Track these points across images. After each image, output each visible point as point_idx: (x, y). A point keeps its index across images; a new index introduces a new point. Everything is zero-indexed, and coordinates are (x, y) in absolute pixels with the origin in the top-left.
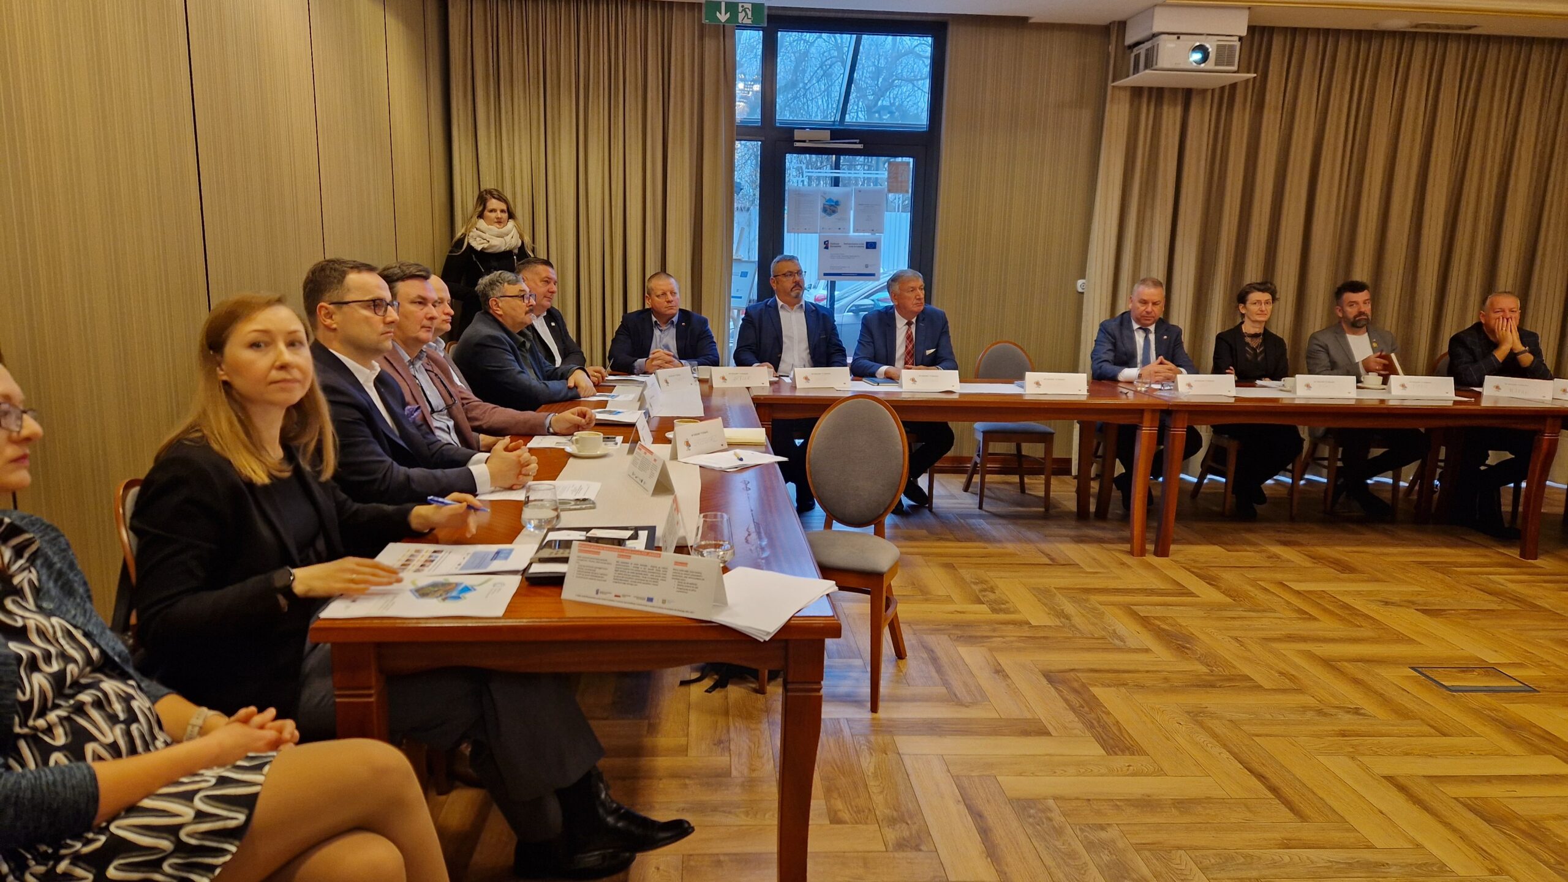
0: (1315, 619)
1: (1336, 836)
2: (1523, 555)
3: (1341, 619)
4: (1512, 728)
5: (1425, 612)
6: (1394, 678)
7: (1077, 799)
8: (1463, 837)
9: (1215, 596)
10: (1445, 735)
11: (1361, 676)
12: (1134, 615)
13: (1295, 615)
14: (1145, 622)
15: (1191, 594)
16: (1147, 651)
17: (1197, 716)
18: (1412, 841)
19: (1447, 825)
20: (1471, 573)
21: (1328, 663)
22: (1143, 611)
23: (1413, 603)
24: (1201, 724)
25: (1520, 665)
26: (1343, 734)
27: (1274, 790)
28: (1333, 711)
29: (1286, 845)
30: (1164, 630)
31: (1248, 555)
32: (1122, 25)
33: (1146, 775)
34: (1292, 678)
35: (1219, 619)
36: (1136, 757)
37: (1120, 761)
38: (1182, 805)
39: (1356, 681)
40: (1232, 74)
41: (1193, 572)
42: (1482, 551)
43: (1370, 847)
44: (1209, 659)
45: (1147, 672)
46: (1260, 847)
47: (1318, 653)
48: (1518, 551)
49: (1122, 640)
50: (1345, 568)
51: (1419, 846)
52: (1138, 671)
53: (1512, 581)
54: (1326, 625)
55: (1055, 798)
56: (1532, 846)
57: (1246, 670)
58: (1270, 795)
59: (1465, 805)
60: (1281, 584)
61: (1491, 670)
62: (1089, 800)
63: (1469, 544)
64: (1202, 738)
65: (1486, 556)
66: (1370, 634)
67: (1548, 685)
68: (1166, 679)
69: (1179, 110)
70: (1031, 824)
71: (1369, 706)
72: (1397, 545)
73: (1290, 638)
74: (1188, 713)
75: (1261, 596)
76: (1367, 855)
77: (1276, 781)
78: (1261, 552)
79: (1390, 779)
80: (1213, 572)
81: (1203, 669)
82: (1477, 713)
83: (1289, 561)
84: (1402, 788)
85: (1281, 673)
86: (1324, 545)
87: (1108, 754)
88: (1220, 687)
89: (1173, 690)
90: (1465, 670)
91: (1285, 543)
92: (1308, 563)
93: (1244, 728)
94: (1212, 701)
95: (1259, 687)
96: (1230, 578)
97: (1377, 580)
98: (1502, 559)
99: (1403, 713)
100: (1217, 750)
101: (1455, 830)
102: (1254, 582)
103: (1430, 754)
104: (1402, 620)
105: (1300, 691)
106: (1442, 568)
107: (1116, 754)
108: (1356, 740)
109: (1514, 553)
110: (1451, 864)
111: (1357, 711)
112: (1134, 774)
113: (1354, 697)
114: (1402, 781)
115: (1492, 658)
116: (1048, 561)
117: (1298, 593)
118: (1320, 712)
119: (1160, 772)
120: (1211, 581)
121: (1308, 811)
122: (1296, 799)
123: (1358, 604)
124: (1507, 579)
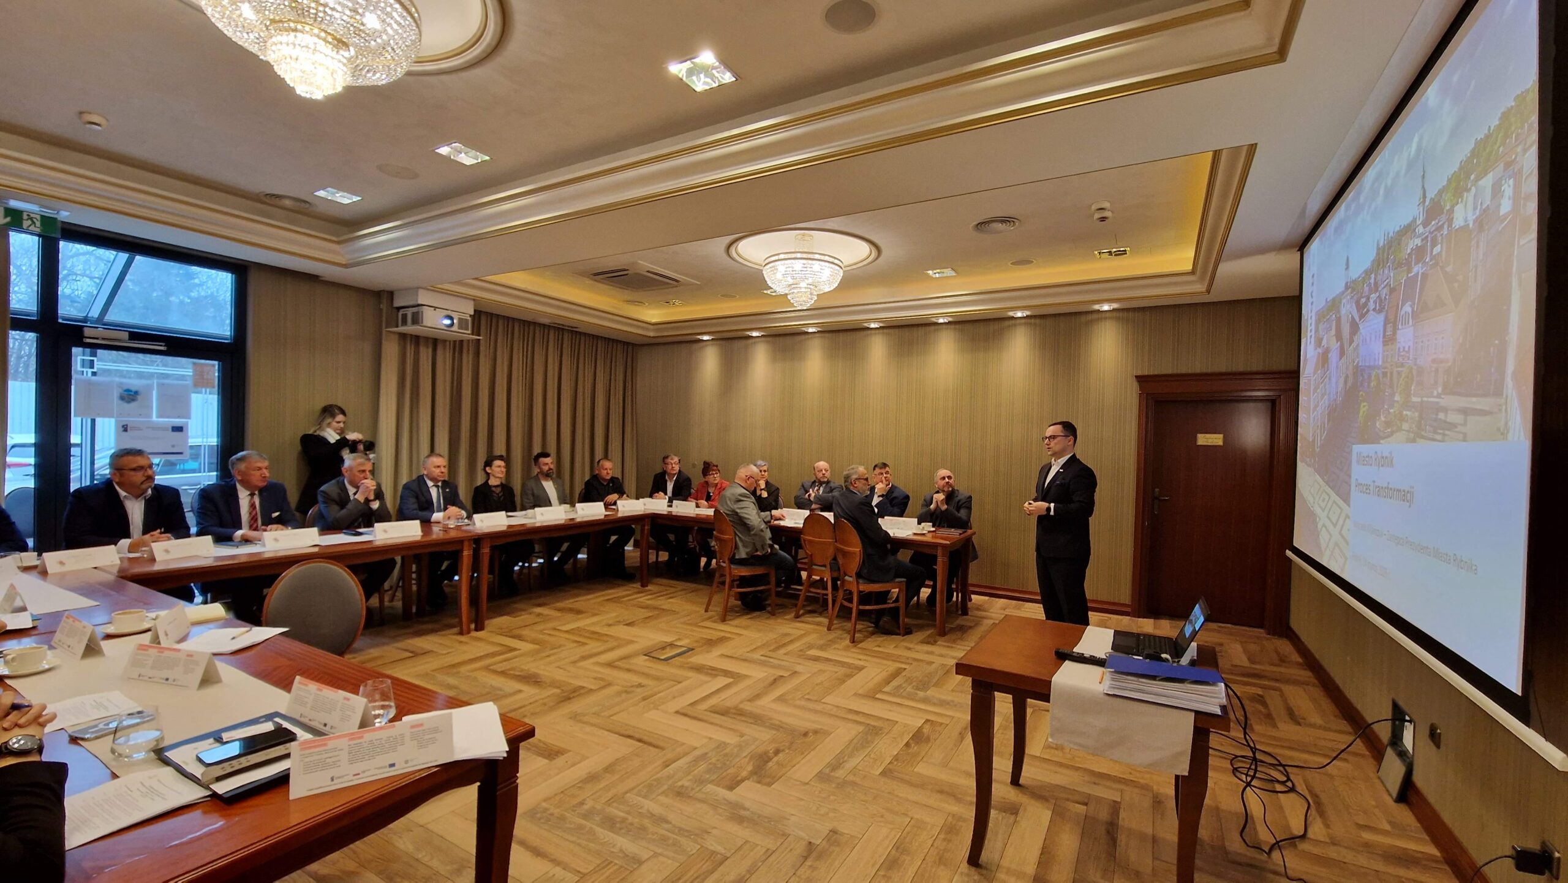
0: (586, 644)
1: (680, 750)
2: (643, 586)
3: (598, 640)
4: (699, 669)
5: (627, 625)
6: (641, 661)
7: (556, 795)
8: (721, 726)
9: (528, 647)
10: (680, 682)
11: (627, 666)
12: (495, 672)
13: (575, 645)
14: (503, 673)
15: (515, 649)
16: (520, 691)
17: (575, 717)
18: (706, 737)
19: (712, 723)
20: (630, 600)
21: (610, 665)
22: (499, 668)
23: (619, 622)
24: (580, 721)
25: (679, 639)
26: (644, 699)
27: (640, 740)
28: (632, 689)
29: (666, 765)
30: (519, 676)
31: (524, 618)
32: (391, 294)
33: (579, 763)
34: (602, 679)
35: (542, 658)
36: (566, 755)
37: (560, 761)
38: (609, 769)
39: (629, 670)
40: (467, 334)
41: (506, 636)
42: (626, 588)
43: (696, 748)
44: (554, 684)
45: (530, 704)
46: (657, 773)
47: (603, 662)
48: (639, 584)
49: (500, 689)
50: (578, 612)
51: (710, 738)
52: (524, 706)
53: (648, 600)
54: (593, 646)
55: (545, 801)
56: (743, 719)
57: (578, 683)
58: (641, 744)
59: (711, 711)
60: (555, 629)
61: (672, 645)
62: (562, 792)
63: (619, 586)
64: (588, 729)
65: (627, 590)
66: (615, 644)
67: (695, 645)
68: (545, 704)
69: (430, 350)
70: (544, 823)
71: (644, 681)
72: (590, 594)
73: (584, 658)
74: (571, 718)
75: (552, 639)
76: (697, 753)
77: (637, 736)
78: (530, 614)
79: (677, 712)
80: (517, 632)
81: (558, 691)
82: (681, 667)
83: (548, 615)
84: (685, 715)
85: (595, 679)
86: (558, 602)
87: (551, 760)
88: (574, 697)
89: (552, 709)
90: (663, 648)
91: (539, 605)
92: (558, 614)
93: (603, 714)
94: (577, 706)
95: (591, 690)
96: (525, 632)
97: (596, 615)
98: (636, 590)
99: (658, 679)
100: (601, 732)
101: (716, 725)
102: (541, 632)
103: (682, 694)
104: (622, 632)
105: (609, 684)
106: (616, 600)
107: (554, 759)
108: (651, 700)
109: (638, 585)
110: (728, 741)
111: (640, 685)
112: (573, 765)
113: (636, 679)
114: (684, 711)
115: (669, 639)
116: (411, 655)
117: (567, 632)
118: (627, 692)
119: (584, 758)
120: (519, 638)
121: (661, 744)
122: (651, 740)
123: (597, 629)
124: (644, 599)
